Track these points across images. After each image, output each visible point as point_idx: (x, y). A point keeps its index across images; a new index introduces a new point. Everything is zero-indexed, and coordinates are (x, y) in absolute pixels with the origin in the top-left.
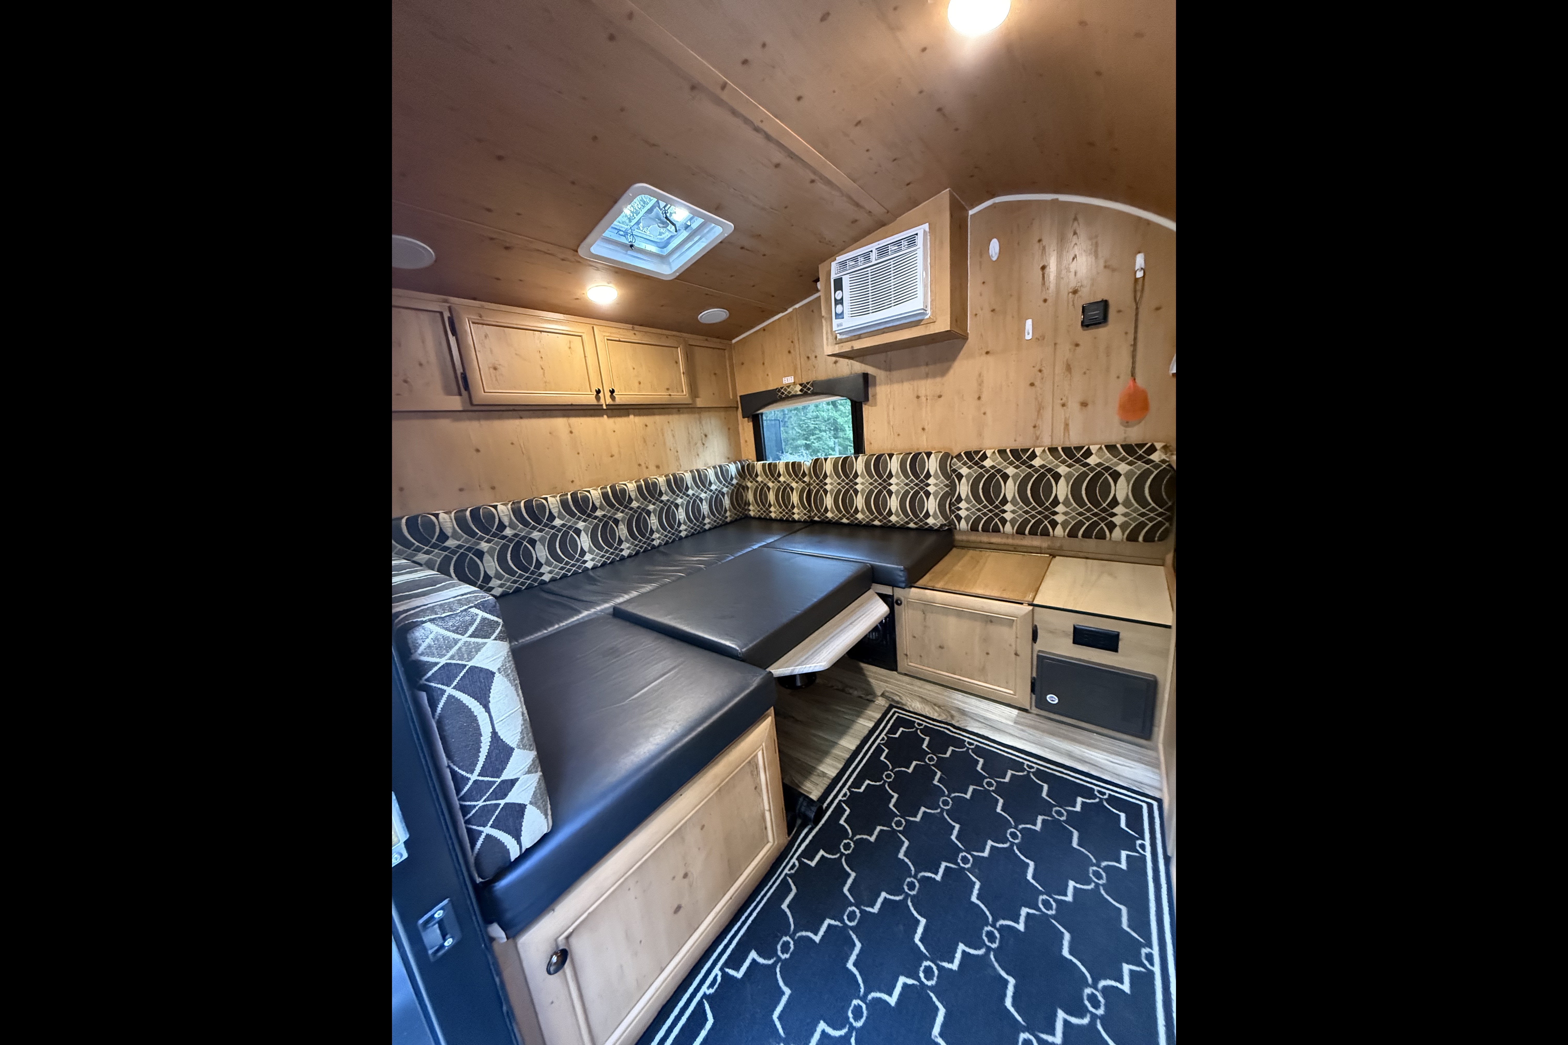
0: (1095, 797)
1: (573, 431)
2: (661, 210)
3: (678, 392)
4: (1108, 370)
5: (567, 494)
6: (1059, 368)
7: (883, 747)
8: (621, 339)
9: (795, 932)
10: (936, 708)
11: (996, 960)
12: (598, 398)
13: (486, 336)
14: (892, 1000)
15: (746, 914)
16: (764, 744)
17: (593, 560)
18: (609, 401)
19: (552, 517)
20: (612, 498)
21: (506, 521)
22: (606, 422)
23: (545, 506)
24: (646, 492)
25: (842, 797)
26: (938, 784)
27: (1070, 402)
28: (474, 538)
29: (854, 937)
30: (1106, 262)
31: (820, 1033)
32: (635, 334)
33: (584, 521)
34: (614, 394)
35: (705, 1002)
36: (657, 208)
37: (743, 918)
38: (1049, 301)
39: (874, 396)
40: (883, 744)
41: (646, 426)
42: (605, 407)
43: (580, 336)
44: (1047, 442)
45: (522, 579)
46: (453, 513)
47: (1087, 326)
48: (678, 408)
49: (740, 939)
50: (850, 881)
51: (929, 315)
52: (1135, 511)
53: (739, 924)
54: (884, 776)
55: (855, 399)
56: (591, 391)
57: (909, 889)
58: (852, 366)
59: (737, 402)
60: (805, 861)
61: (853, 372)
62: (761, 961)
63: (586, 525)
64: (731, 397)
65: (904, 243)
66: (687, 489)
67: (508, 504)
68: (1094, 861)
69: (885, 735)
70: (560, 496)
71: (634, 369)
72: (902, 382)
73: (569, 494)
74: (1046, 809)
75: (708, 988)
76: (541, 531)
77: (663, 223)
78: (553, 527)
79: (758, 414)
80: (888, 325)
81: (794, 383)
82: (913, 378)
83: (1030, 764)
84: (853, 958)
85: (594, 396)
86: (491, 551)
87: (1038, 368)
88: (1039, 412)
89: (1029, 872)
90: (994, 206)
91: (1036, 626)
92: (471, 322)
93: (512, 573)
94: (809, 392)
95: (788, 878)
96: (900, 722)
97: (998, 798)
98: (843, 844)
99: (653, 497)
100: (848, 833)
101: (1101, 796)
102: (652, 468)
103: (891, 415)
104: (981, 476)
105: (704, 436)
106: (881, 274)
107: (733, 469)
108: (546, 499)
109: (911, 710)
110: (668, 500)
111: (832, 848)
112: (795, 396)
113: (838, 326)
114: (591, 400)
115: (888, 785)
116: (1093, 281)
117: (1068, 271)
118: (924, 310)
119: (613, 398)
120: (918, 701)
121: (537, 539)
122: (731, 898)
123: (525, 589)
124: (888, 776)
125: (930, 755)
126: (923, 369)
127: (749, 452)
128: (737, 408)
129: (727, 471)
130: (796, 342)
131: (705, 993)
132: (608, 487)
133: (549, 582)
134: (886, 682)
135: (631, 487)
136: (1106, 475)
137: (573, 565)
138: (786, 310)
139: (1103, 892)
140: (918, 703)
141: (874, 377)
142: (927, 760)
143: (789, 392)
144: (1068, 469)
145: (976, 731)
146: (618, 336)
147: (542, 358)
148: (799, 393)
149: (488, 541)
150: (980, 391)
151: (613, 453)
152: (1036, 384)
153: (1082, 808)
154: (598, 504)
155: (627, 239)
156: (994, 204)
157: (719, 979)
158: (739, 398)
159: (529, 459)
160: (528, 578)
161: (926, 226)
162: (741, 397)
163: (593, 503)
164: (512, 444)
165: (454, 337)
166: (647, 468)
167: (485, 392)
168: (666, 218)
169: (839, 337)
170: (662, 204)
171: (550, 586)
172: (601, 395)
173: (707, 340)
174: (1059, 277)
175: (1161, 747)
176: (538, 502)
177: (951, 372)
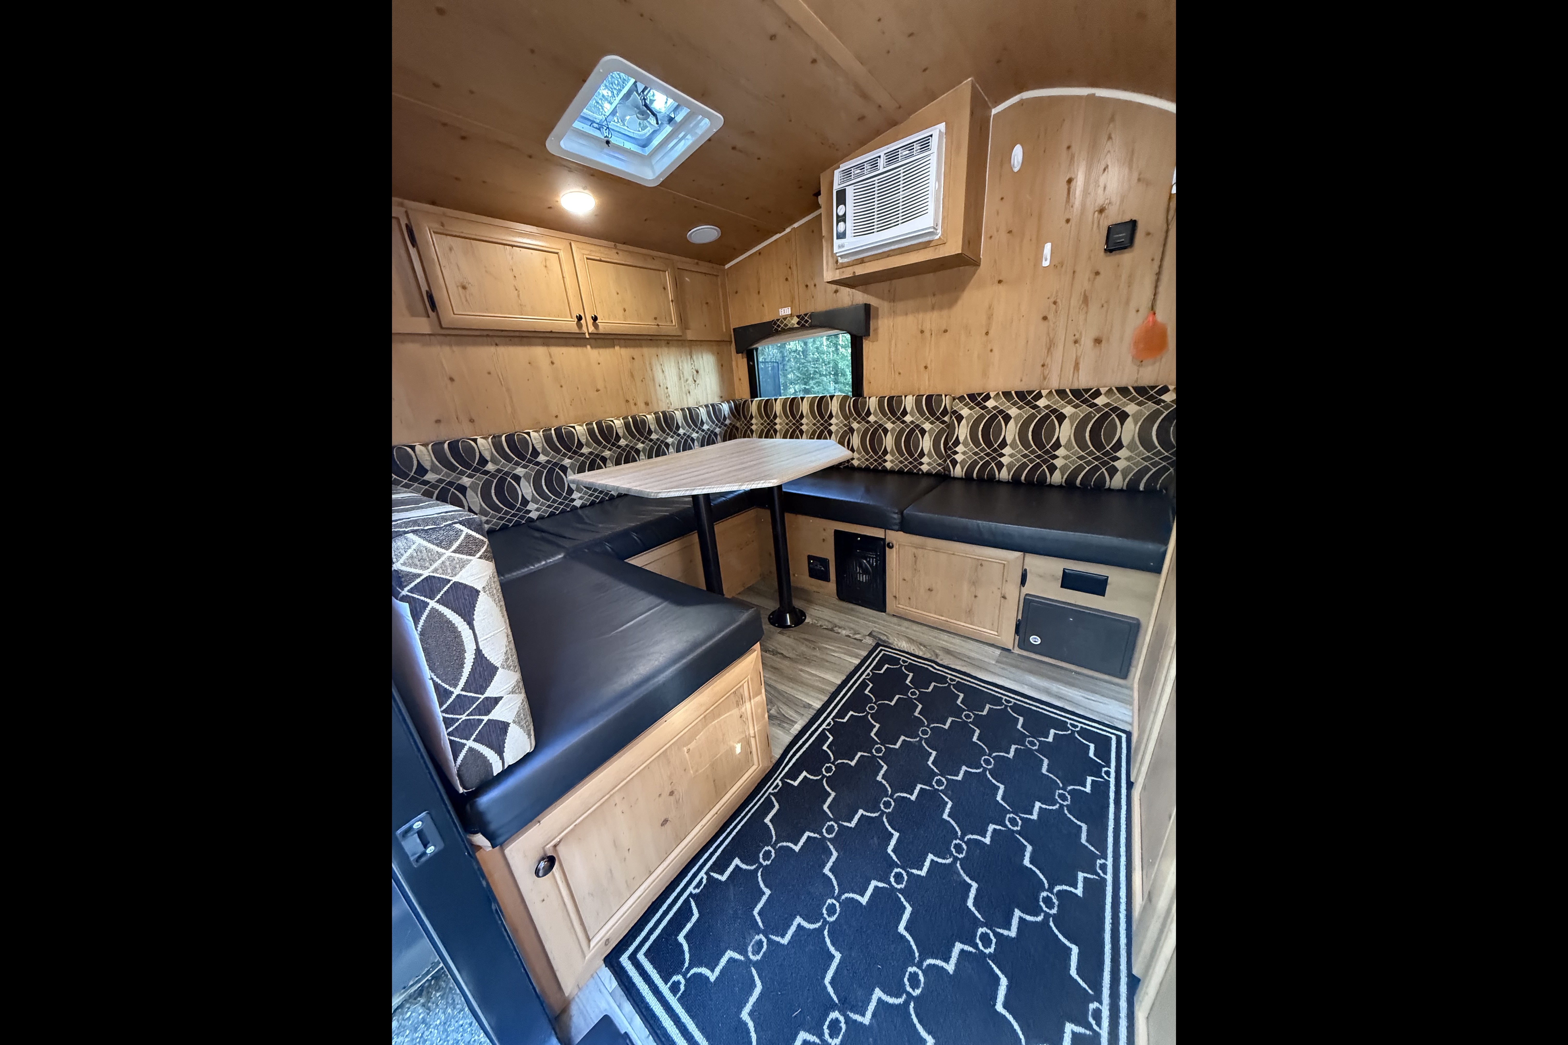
0: (1068, 729)
1: (554, 361)
2: (639, 95)
3: (666, 322)
4: (1128, 302)
5: (551, 429)
6: (1075, 301)
7: (868, 682)
8: (602, 259)
9: (777, 842)
10: (922, 647)
11: (962, 868)
12: (579, 325)
13: (451, 249)
14: (864, 900)
15: (731, 827)
16: (749, 677)
17: (580, 498)
18: (592, 329)
19: (535, 453)
20: (598, 434)
21: (487, 456)
22: (591, 354)
23: (528, 441)
24: (634, 430)
25: (826, 726)
26: (919, 716)
27: (1083, 339)
28: (454, 472)
29: (831, 847)
30: (1140, 174)
31: (796, 926)
32: (617, 253)
33: (570, 458)
34: (597, 322)
35: (691, 900)
36: (635, 93)
37: (728, 830)
38: (1073, 222)
39: (876, 330)
40: (867, 679)
41: (633, 359)
42: (587, 336)
43: (557, 253)
44: (1055, 384)
45: (509, 516)
46: (430, 445)
47: (1111, 251)
48: (668, 340)
49: (725, 848)
50: (829, 800)
51: (940, 235)
52: (1138, 455)
53: (724, 835)
54: (867, 708)
55: (854, 333)
56: (572, 318)
57: (885, 808)
58: (853, 296)
59: (731, 335)
60: (789, 781)
61: (854, 303)
62: (744, 866)
63: (572, 463)
64: (724, 330)
65: (917, 147)
66: (678, 428)
67: (488, 438)
68: (1061, 785)
69: (871, 671)
70: (543, 431)
71: (618, 294)
72: (907, 314)
73: (553, 429)
74: (1020, 739)
75: (694, 888)
76: (524, 467)
77: (642, 113)
78: (538, 464)
79: (752, 350)
80: (893, 247)
81: (791, 315)
82: (917, 310)
83: (1008, 699)
84: (830, 864)
85: (575, 323)
86: (474, 487)
87: (1052, 300)
88: (1049, 350)
89: (999, 794)
90: (1022, 102)
91: (1026, 570)
92: (432, 232)
93: (497, 509)
94: (807, 325)
95: (771, 796)
96: (886, 659)
97: (975, 728)
98: (825, 767)
99: (642, 435)
100: (831, 758)
101: (1074, 729)
102: (641, 405)
103: (892, 350)
104: (982, 417)
105: (695, 372)
106: (889, 185)
107: (725, 408)
108: (528, 434)
109: (897, 648)
110: (658, 439)
111: (815, 771)
112: (792, 329)
113: (839, 247)
114: (570, 325)
115: (871, 717)
116: (1123, 198)
117: (1097, 182)
118: (934, 228)
119: (596, 326)
120: (905, 641)
121: (521, 475)
122: (716, 813)
123: (512, 526)
124: (872, 708)
125: (912, 690)
126: (930, 300)
127: (743, 391)
128: (731, 342)
129: (720, 410)
130: (794, 268)
131: (691, 893)
132: (594, 423)
133: (537, 519)
134: (875, 622)
135: (618, 423)
136: (1114, 415)
137: (561, 504)
138: (784, 230)
139: (1066, 812)
140: (904, 642)
141: (877, 309)
142: (909, 694)
143: (786, 325)
144: (1074, 410)
145: (958, 668)
146: (599, 255)
147: (515, 277)
148: (796, 326)
149: (470, 476)
150: (989, 325)
151: (599, 387)
152: (1049, 317)
153: (1054, 739)
154: (583, 441)
155: (602, 134)
156: (1022, 100)
157: (704, 881)
158: (732, 331)
159: (508, 390)
160: (514, 515)
161: (942, 126)
162: (734, 329)
163: (578, 439)
164: (489, 373)
165: (415, 249)
166: (635, 404)
167: (454, 314)
168: (646, 105)
169: (840, 260)
170: (640, 87)
171: (538, 523)
172: (583, 321)
173: (697, 264)
174: (1086, 192)
175: (1136, 686)
176: (521, 437)
177: (960, 303)
